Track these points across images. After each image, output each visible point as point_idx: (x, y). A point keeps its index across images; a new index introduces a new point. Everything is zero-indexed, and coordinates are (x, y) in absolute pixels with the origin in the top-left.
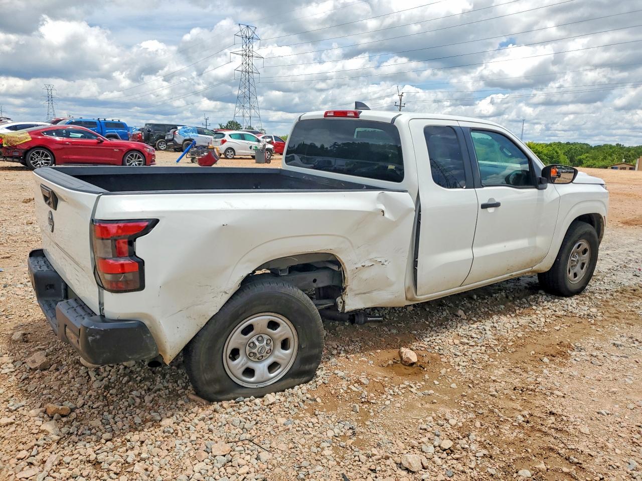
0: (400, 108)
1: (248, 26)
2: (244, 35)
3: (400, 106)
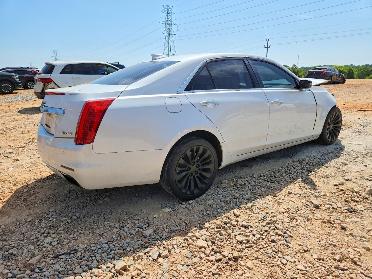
0: (267, 49)
1: (168, 6)
2: (166, 11)
3: (267, 48)
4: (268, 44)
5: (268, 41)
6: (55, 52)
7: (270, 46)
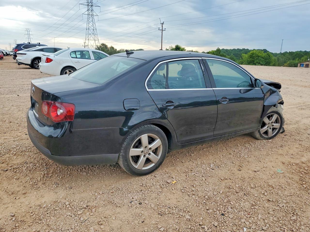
3: (162, 30)
4: (162, 27)
5: (163, 24)
6: (28, 31)
7: (165, 29)
